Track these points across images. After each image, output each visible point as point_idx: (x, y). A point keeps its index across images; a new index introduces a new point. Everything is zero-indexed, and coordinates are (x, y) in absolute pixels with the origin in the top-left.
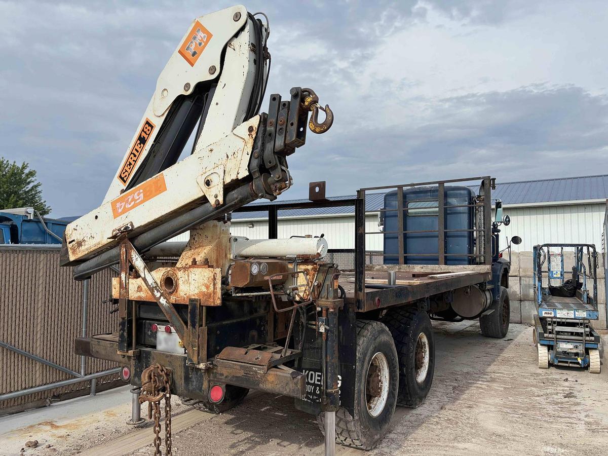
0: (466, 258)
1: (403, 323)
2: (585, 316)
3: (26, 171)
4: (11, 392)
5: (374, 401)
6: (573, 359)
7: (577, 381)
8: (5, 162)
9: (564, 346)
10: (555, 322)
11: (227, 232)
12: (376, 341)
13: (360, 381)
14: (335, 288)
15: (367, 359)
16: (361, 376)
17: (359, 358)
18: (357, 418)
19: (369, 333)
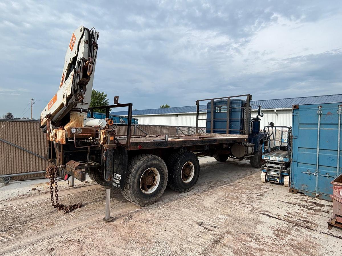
0: (239, 132)
2: (283, 160)
3: (104, 95)
4: (38, 171)
5: (152, 187)
6: (275, 179)
7: (272, 189)
8: (97, 92)
9: (272, 173)
10: (269, 162)
11: (83, 116)
12: (148, 163)
13: (134, 178)
14: (111, 140)
15: (140, 170)
16: (135, 176)
17: (136, 169)
18: (132, 193)
19: (145, 160)
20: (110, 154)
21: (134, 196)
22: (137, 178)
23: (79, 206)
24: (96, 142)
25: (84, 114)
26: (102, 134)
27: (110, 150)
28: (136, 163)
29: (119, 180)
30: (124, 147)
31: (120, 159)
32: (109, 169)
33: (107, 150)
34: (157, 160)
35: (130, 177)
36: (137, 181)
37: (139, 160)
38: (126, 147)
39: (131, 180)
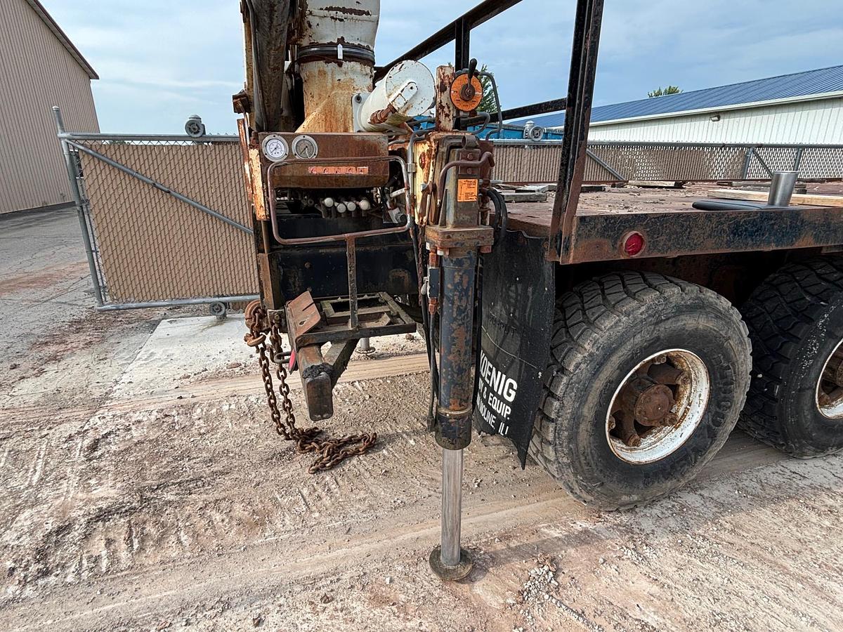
1: (810, 294)
5: (659, 431)
11: (349, 85)
12: (662, 327)
13: (582, 399)
14: (462, 199)
15: (616, 360)
16: (586, 390)
17: (591, 355)
18: (565, 460)
19: (643, 309)
20: (457, 280)
21: (575, 474)
22: (593, 399)
23: (362, 445)
24: (396, 211)
25: (354, 72)
26: (419, 168)
27: (459, 263)
28: (591, 324)
29: (507, 403)
30: (537, 244)
31: (513, 301)
32: (450, 357)
33: (439, 258)
34: (707, 313)
35: (559, 393)
36: (593, 413)
37: (613, 308)
38: (547, 245)
39: (562, 407)
